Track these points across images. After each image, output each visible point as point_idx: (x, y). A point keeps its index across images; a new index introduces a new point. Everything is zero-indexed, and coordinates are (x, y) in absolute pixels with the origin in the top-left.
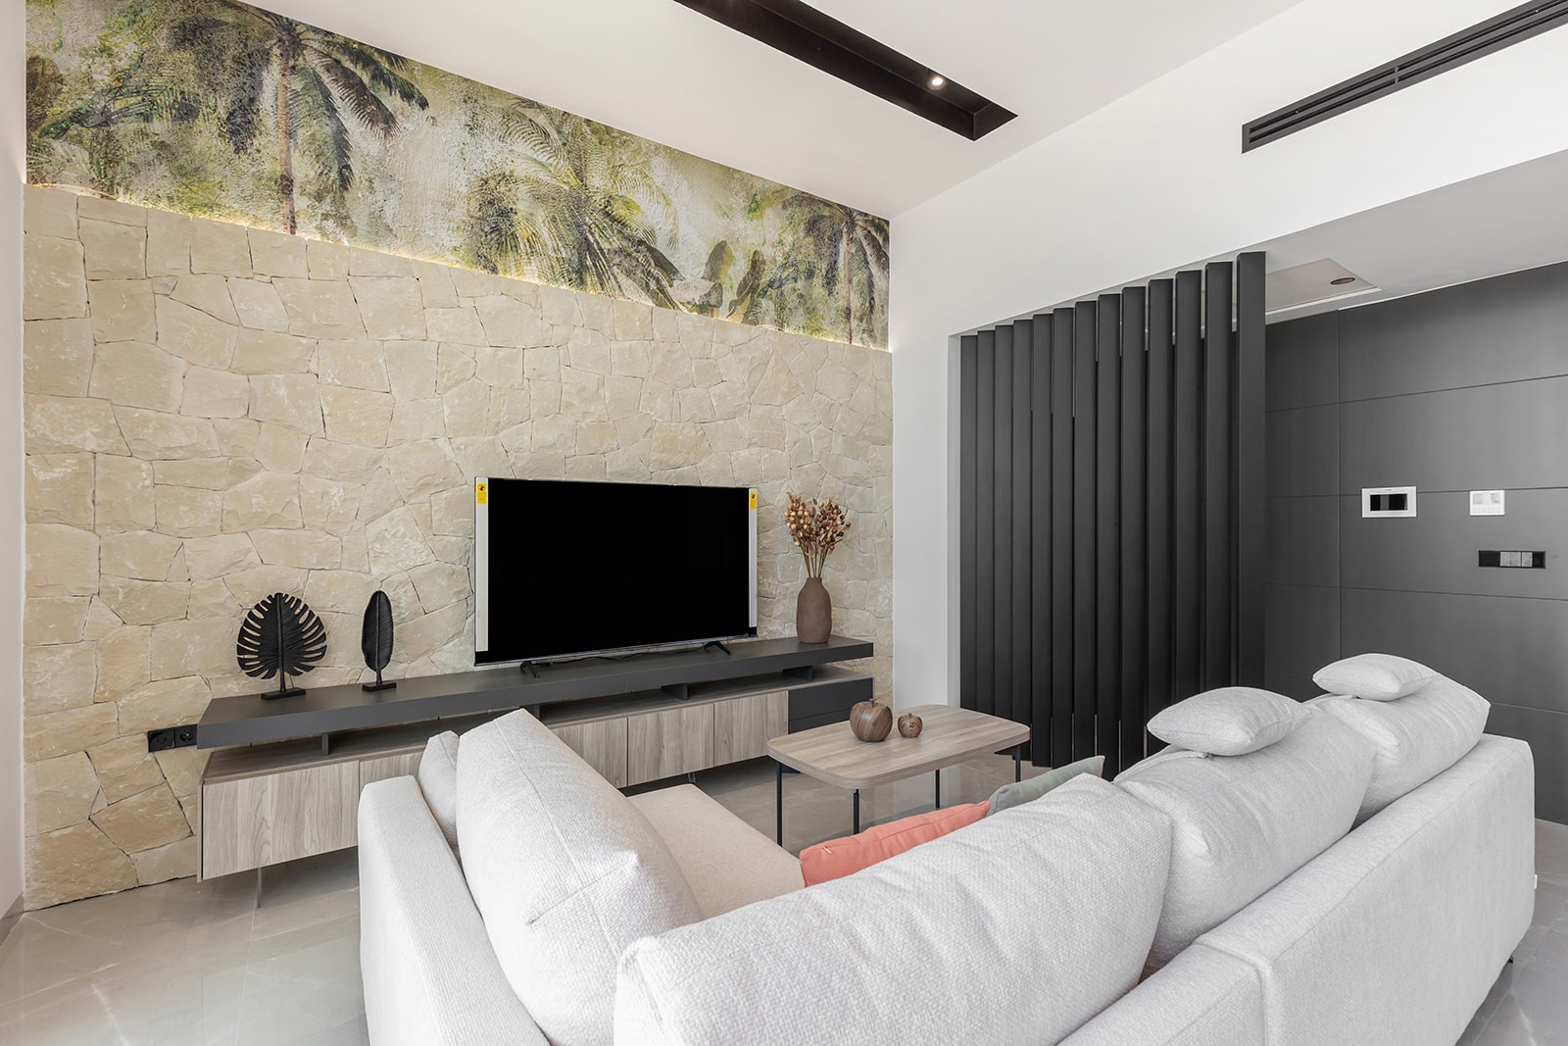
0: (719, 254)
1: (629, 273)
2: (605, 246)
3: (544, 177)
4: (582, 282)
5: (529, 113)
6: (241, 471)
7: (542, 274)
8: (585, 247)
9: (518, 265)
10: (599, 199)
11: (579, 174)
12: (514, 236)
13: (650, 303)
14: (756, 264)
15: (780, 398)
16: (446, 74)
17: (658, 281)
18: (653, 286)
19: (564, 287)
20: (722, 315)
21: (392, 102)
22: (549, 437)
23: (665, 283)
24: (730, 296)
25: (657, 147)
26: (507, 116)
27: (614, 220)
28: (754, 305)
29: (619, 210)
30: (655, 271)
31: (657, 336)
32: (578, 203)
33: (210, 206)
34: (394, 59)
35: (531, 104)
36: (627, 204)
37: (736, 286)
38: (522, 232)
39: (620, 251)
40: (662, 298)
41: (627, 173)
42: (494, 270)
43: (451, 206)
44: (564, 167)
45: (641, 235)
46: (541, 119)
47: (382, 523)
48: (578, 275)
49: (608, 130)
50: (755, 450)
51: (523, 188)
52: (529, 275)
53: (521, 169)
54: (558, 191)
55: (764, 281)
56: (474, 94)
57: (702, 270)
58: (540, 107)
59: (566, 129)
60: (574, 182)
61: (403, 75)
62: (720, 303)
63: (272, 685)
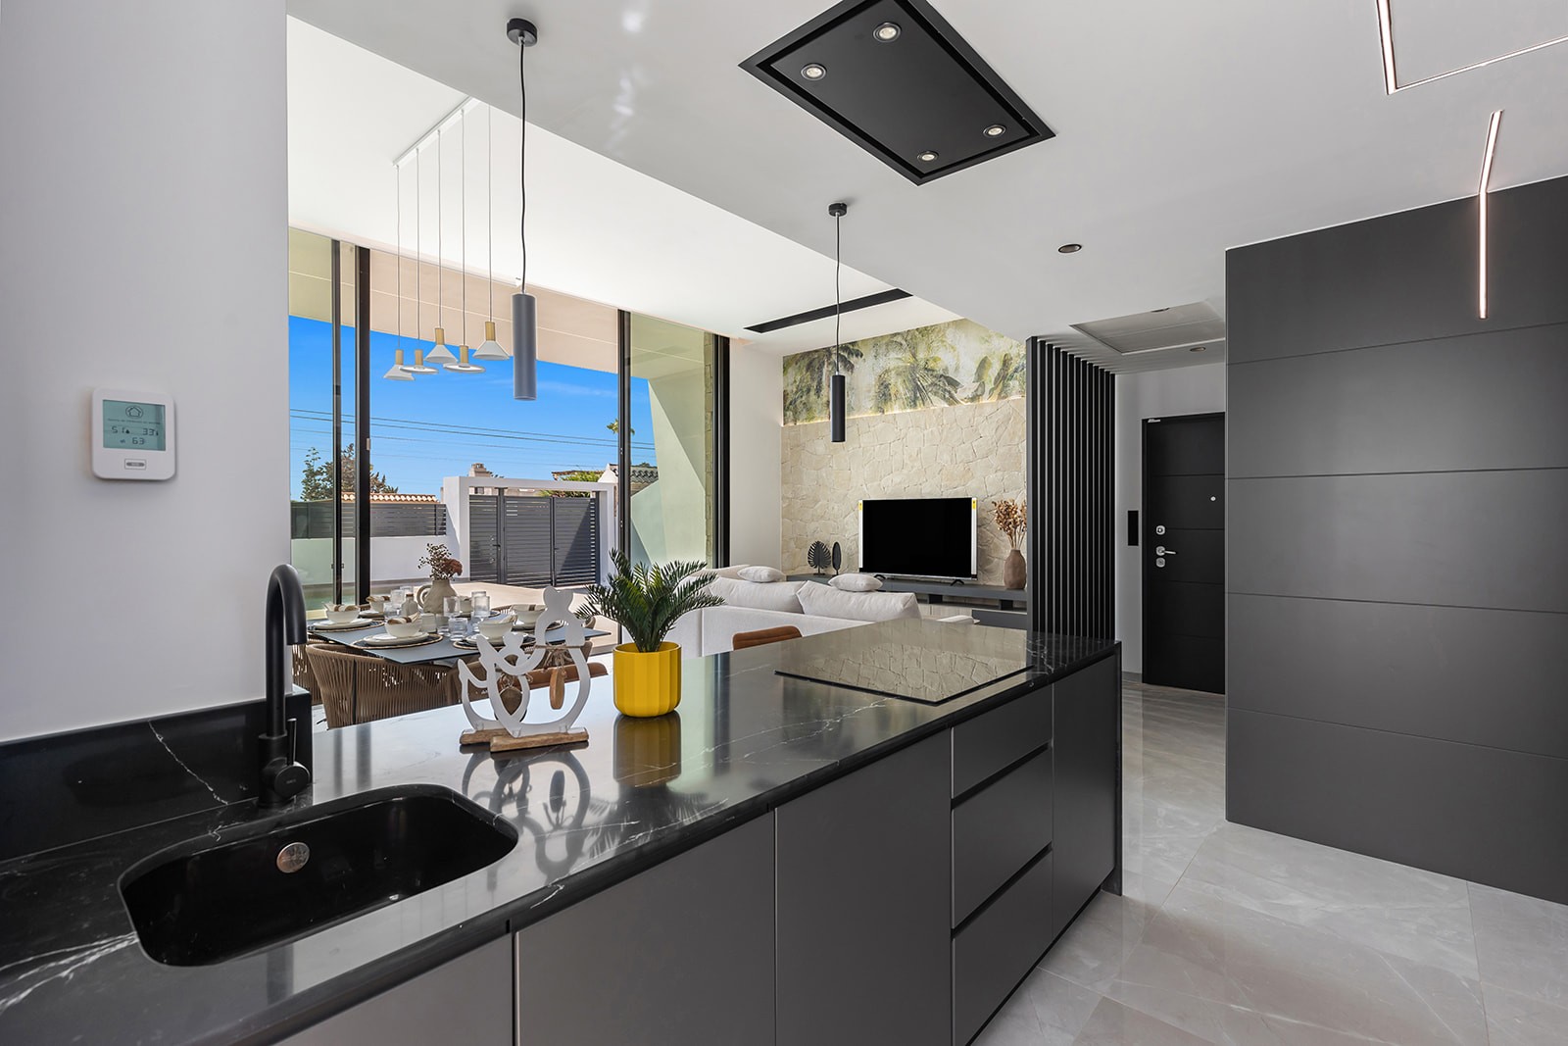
0: (983, 364)
1: (936, 394)
2: (925, 384)
3: (901, 364)
4: (915, 404)
5: (895, 339)
6: (817, 502)
7: (900, 408)
8: (917, 388)
9: (891, 406)
10: (922, 363)
11: (914, 356)
12: (890, 395)
13: (946, 405)
14: (1006, 363)
15: (1017, 439)
16: (868, 340)
17: (949, 392)
18: (947, 396)
19: (909, 410)
20: (984, 400)
21: (853, 360)
22: (897, 480)
23: (953, 392)
24: (989, 386)
25: (949, 324)
26: (887, 345)
27: (929, 370)
28: (1005, 386)
29: (931, 365)
30: (948, 388)
31: (945, 421)
32: (913, 369)
33: (813, 418)
34: (853, 343)
35: (895, 335)
36: (935, 360)
37: (993, 380)
38: (892, 392)
39: (934, 384)
40: (952, 400)
41: (935, 344)
42: (883, 412)
43: (869, 391)
44: (908, 355)
45: (941, 372)
46: (899, 339)
47: (846, 519)
48: (914, 403)
49: (926, 328)
50: (999, 474)
51: (893, 372)
52: (895, 409)
53: (892, 364)
54: (906, 367)
55: (1011, 370)
56: (876, 342)
57: (973, 378)
58: (899, 334)
59: (909, 338)
60: (912, 360)
61: (856, 348)
62: (983, 393)
63: (816, 571)
